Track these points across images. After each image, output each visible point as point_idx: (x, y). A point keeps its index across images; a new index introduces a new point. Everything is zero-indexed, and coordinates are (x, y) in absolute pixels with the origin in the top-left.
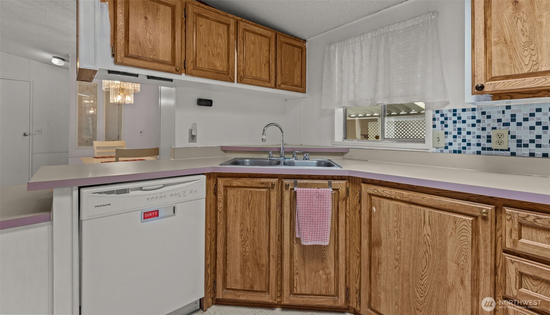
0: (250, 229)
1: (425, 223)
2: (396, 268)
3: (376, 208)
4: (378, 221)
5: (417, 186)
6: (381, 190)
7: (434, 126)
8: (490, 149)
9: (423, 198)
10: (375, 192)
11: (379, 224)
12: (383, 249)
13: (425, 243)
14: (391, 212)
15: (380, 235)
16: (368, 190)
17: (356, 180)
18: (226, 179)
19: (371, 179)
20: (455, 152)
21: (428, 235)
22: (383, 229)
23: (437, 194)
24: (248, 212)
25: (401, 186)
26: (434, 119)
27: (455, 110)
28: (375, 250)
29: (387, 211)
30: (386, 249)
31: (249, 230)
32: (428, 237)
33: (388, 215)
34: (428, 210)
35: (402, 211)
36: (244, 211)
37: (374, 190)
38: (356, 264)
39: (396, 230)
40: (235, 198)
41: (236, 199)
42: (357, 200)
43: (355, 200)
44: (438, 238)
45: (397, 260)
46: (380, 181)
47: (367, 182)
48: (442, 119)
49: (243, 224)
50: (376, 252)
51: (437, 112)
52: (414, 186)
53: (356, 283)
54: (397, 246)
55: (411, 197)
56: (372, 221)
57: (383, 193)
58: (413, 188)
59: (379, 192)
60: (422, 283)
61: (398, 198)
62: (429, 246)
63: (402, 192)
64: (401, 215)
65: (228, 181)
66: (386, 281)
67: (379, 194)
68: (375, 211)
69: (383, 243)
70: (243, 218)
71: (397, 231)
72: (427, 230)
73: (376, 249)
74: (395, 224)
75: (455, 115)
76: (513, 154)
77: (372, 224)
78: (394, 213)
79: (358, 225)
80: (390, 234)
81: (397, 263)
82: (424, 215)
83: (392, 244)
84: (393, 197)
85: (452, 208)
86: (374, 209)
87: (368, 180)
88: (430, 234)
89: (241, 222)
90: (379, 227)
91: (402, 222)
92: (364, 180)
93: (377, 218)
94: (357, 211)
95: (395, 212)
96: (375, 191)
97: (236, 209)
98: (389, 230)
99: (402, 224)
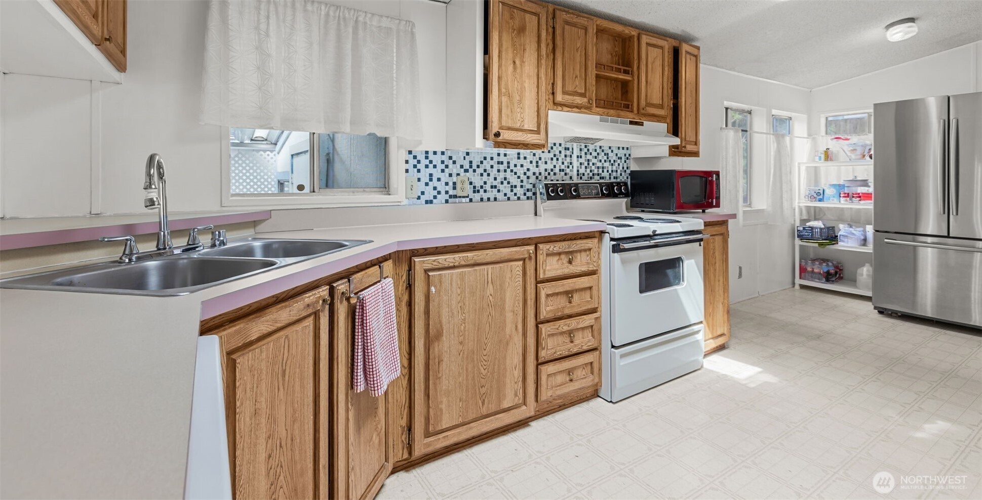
0: (287, 437)
1: (488, 282)
2: (460, 354)
3: (435, 287)
4: (439, 304)
5: (477, 244)
6: (442, 259)
7: (407, 171)
8: (455, 197)
9: (487, 254)
10: (435, 265)
11: (439, 308)
12: (445, 339)
13: (488, 305)
14: (454, 284)
15: (440, 322)
16: (424, 265)
17: (401, 255)
18: (234, 329)
19: (423, 248)
20: (427, 202)
21: (491, 295)
22: (445, 312)
23: (495, 247)
24: (282, 397)
25: (461, 248)
26: (407, 162)
27: (427, 152)
28: (434, 347)
29: (450, 285)
30: (449, 336)
31: (283, 444)
32: (491, 297)
33: (451, 290)
34: (490, 267)
35: (467, 278)
36: (274, 398)
37: (433, 263)
38: (401, 389)
39: (460, 305)
40: (254, 375)
41: (256, 377)
42: (403, 286)
43: (400, 288)
44: (499, 294)
45: (461, 343)
46: (437, 248)
47: (419, 253)
48: (415, 162)
49: (271, 440)
50: (435, 350)
51: (410, 152)
52: (474, 244)
53: (402, 418)
54: (461, 325)
55: (475, 258)
56: (431, 307)
57: (445, 263)
58: (473, 247)
59: (439, 263)
60: (485, 353)
61: (463, 263)
62: (492, 307)
63: (466, 255)
64: (465, 284)
65: (238, 332)
66: (449, 381)
67: (441, 266)
68: (434, 292)
69: (444, 331)
70: (272, 419)
71: (460, 307)
72: (490, 289)
73: (436, 344)
74: (459, 298)
75: (427, 158)
76: (471, 200)
77: (431, 313)
78: (458, 284)
79: (404, 326)
80: (453, 314)
81: (461, 347)
82: (488, 274)
83: (455, 326)
84: (456, 264)
85: (509, 257)
86: (433, 289)
87: (419, 250)
88: (492, 293)
89: (268, 434)
90: (439, 312)
91: (467, 292)
92: (413, 252)
93: (437, 300)
94: (403, 304)
95: (459, 282)
96: (435, 263)
97: (258, 406)
98: (452, 310)
99: (467, 295)
